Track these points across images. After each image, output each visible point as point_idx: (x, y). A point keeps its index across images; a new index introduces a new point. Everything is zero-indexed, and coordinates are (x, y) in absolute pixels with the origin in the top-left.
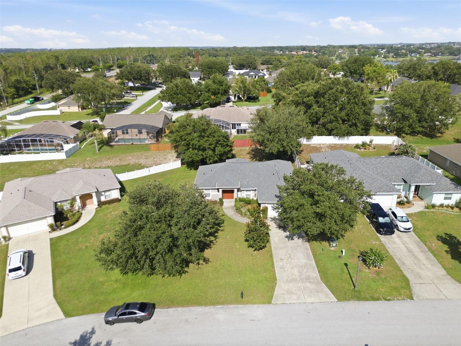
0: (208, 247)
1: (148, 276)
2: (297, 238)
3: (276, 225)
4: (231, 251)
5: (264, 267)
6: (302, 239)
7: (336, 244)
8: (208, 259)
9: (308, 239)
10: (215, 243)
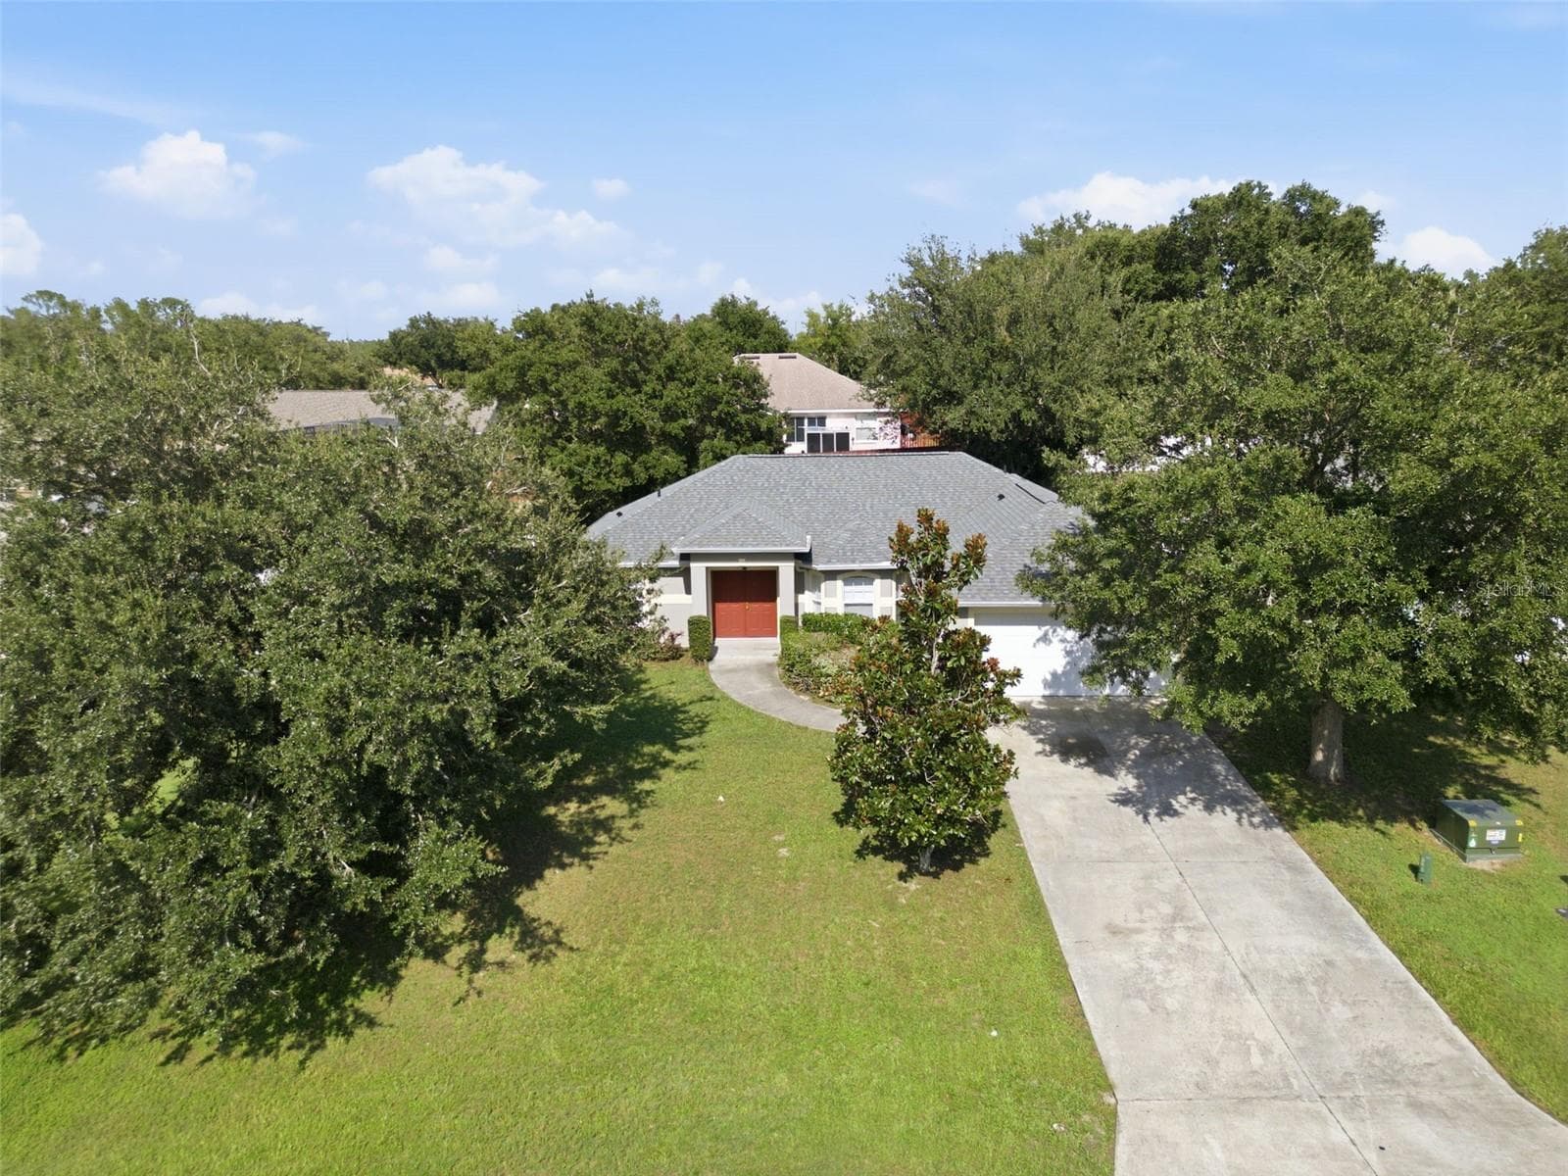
0: (574, 853)
1: (61, 1056)
2: (1200, 805)
3: (1040, 741)
4: (734, 880)
5: (984, 982)
6: (1239, 813)
7: (1512, 832)
8: (557, 932)
9: (1273, 809)
10: (626, 833)
